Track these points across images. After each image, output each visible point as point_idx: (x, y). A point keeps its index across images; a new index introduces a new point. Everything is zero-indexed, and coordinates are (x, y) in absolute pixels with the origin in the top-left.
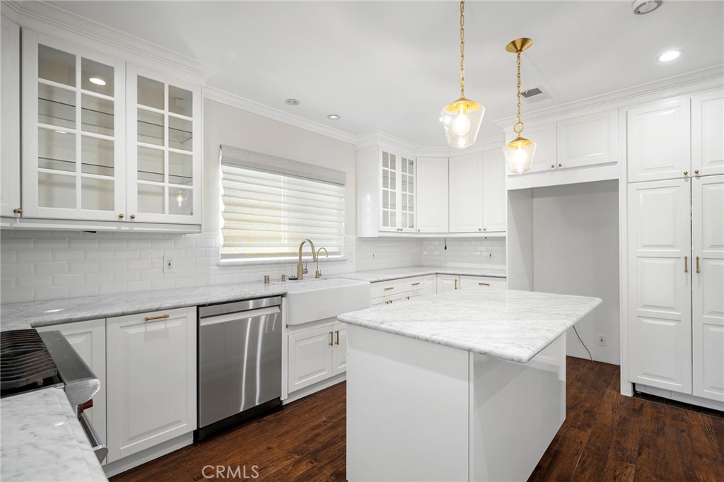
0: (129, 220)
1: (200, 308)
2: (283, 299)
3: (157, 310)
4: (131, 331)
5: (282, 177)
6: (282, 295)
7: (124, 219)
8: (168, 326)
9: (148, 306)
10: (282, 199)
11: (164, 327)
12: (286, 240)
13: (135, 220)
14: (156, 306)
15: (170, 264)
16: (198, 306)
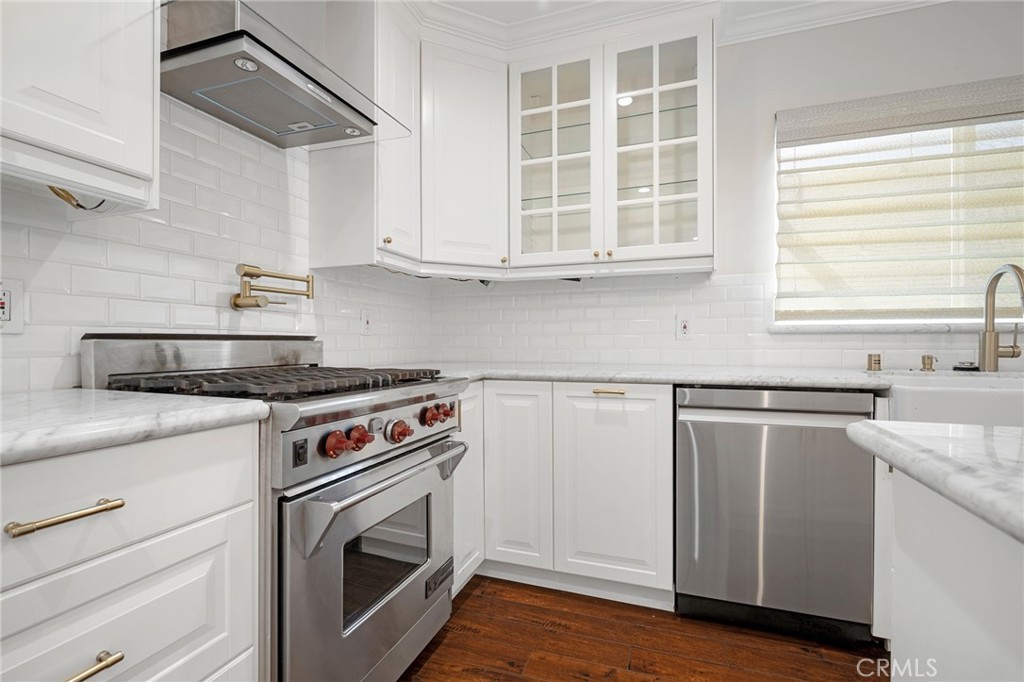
0: (607, 258)
1: (678, 389)
2: (878, 399)
3: (610, 381)
4: (580, 405)
5: (951, 129)
6: (878, 393)
7: (601, 258)
8: (626, 409)
9: (598, 374)
10: (952, 181)
11: (621, 409)
12: (962, 277)
13: (615, 257)
14: (609, 375)
15: (685, 328)
16: (676, 386)
